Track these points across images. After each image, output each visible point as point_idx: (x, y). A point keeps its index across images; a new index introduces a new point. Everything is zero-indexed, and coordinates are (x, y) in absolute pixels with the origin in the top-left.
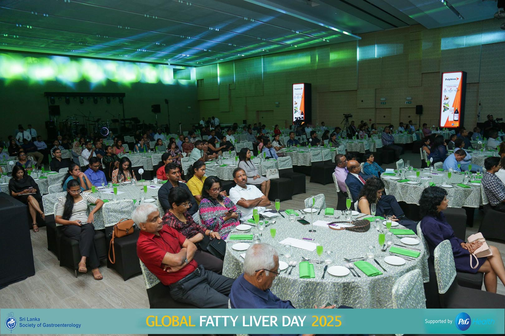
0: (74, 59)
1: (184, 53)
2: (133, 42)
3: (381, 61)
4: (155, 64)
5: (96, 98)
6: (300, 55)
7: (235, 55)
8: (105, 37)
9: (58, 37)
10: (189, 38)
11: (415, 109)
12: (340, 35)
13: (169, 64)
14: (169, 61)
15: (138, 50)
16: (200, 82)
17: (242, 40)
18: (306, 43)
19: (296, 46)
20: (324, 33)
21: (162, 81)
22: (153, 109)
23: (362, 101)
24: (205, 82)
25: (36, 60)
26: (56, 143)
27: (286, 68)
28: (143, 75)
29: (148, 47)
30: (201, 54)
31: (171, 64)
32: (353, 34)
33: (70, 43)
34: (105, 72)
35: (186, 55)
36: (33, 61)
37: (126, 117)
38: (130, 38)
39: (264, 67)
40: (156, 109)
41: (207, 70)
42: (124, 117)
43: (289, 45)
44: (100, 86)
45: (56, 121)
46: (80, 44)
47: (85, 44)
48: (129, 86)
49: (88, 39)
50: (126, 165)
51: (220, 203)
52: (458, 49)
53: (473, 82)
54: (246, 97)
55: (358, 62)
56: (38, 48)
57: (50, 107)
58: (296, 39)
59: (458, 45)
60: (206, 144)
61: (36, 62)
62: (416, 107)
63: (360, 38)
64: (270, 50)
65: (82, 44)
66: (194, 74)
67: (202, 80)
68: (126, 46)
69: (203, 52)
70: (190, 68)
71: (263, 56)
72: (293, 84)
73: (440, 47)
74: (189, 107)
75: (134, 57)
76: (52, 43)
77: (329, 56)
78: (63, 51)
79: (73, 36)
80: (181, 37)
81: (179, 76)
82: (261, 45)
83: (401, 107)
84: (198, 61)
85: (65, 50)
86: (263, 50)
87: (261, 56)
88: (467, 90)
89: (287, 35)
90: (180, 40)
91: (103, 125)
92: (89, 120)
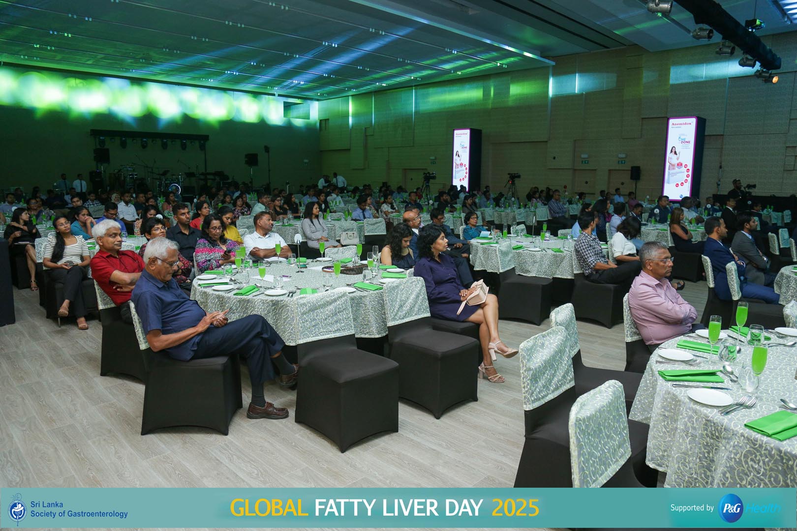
0: (136, 83)
1: (296, 78)
2: (218, 61)
3: (584, 99)
4: (256, 94)
5: (165, 140)
6: (467, 86)
7: (371, 84)
8: (175, 52)
9: (110, 51)
10: (297, 56)
11: (630, 172)
12: (519, 58)
13: (277, 95)
14: (276, 90)
15: (226, 72)
16: (323, 123)
17: (376, 61)
18: (473, 69)
19: (460, 73)
20: (495, 54)
21: (265, 119)
22: (246, 159)
23: (554, 158)
24: (331, 123)
25: (81, 83)
26: (91, 198)
27: (447, 106)
28: (238, 110)
29: (241, 67)
30: (321, 82)
31: (279, 95)
32: (541, 57)
33: (127, 59)
34: (182, 103)
35: (299, 81)
36: (76, 84)
37: (209, 171)
38: (212, 54)
39: (416, 103)
40: (252, 160)
41: (334, 105)
42: (206, 171)
43: (448, 72)
44: (172, 124)
45: (105, 171)
46: (141, 60)
47: (148, 61)
48: (217, 125)
49: (152, 53)
50: (151, 215)
51: (220, 245)
52: (694, 82)
53: (715, 134)
54: (389, 148)
55: (550, 99)
56: (84, 65)
57: (96, 151)
58: (457, 62)
59: (694, 77)
60: (278, 200)
61: (81, 85)
62: (630, 169)
63: (553, 63)
64: (423, 78)
65: (144, 61)
66: (315, 111)
67: (327, 120)
68: (209, 66)
69: (321, 78)
70: (309, 102)
71: (415, 86)
72: (454, 130)
73: (668, 79)
74: (306, 161)
75: (222, 82)
76: (102, 58)
77: (509, 88)
78: (119, 71)
79: (130, 49)
80: (285, 54)
81: (294, 113)
82: (406, 69)
83: (611, 168)
84: (319, 92)
85: (121, 69)
86: (412, 78)
87: (412, 86)
88: (706, 146)
89: (441, 56)
90: (286, 60)
91: (172, 180)
92: (153, 173)
